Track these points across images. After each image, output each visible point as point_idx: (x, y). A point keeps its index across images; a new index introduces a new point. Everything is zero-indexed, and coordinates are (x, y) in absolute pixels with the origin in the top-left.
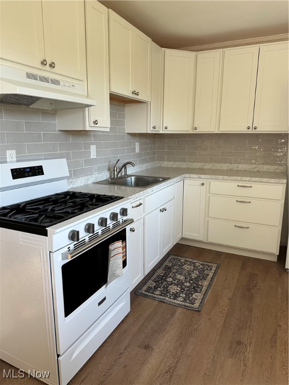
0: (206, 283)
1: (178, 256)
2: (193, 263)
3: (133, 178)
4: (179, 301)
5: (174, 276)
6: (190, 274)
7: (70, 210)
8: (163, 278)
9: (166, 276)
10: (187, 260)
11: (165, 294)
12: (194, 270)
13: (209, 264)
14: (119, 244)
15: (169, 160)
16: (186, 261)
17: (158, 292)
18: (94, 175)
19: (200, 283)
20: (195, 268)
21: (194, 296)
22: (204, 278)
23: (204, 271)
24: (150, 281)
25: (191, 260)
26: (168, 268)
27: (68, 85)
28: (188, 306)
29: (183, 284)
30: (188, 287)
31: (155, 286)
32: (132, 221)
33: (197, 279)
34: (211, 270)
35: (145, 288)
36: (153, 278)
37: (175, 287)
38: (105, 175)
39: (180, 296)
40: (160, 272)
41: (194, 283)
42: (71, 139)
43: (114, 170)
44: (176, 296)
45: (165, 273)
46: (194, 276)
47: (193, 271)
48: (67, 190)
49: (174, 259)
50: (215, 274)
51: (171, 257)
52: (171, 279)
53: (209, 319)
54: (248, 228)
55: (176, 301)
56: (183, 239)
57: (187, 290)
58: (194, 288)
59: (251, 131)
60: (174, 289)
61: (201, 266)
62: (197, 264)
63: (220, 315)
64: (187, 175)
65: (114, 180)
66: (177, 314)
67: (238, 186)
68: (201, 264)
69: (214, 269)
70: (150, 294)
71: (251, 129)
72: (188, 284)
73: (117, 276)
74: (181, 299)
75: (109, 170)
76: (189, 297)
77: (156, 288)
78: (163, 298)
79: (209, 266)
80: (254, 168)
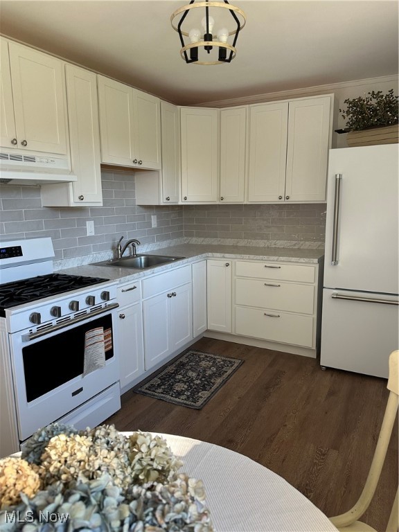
0: (219, 381)
1: (199, 351)
2: (215, 359)
3: (142, 257)
4: (181, 399)
5: (186, 373)
6: (205, 371)
7: (38, 293)
8: (171, 376)
9: (176, 372)
10: (208, 355)
11: (167, 392)
12: (212, 366)
13: (232, 360)
14: (100, 331)
15: (199, 236)
16: (206, 357)
17: (160, 390)
18: (91, 256)
19: (212, 381)
20: (214, 364)
21: (200, 394)
22: (220, 375)
23: (223, 368)
24: (156, 379)
25: (212, 356)
26: (183, 365)
27: (45, 160)
28: (188, 405)
29: (192, 381)
30: (197, 385)
31: (158, 385)
32: (116, 306)
33: (210, 376)
34: (232, 366)
35: (147, 386)
36: (160, 376)
37: (182, 385)
38: (108, 255)
39: (183, 395)
40: (171, 369)
41: (206, 380)
42: (60, 216)
43: (118, 249)
44: (179, 394)
45: (176, 370)
46: (209, 372)
47: (210, 368)
48: (52, 273)
49: (193, 354)
50: (234, 371)
51: (191, 352)
52: (180, 376)
53: (208, 418)
54: (279, 316)
55: (177, 400)
56: (207, 331)
57: (195, 388)
58: (204, 386)
59: (283, 202)
60: (179, 387)
61: (222, 363)
62: (218, 360)
63: (222, 414)
64: (210, 254)
65: (118, 261)
66: (173, 413)
67: (265, 266)
68: (223, 361)
69: (236, 365)
70: (150, 392)
71: (283, 199)
72: (199, 382)
73: (99, 367)
74: (184, 397)
75: (113, 248)
76: (194, 395)
77: (159, 386)
78: (164, 395)
79: (230, 362)
80: (295, 245)
